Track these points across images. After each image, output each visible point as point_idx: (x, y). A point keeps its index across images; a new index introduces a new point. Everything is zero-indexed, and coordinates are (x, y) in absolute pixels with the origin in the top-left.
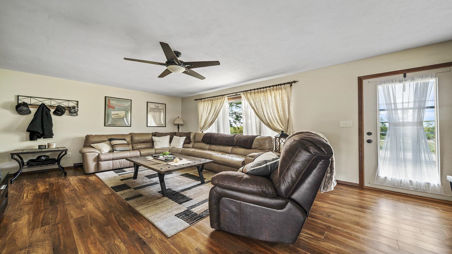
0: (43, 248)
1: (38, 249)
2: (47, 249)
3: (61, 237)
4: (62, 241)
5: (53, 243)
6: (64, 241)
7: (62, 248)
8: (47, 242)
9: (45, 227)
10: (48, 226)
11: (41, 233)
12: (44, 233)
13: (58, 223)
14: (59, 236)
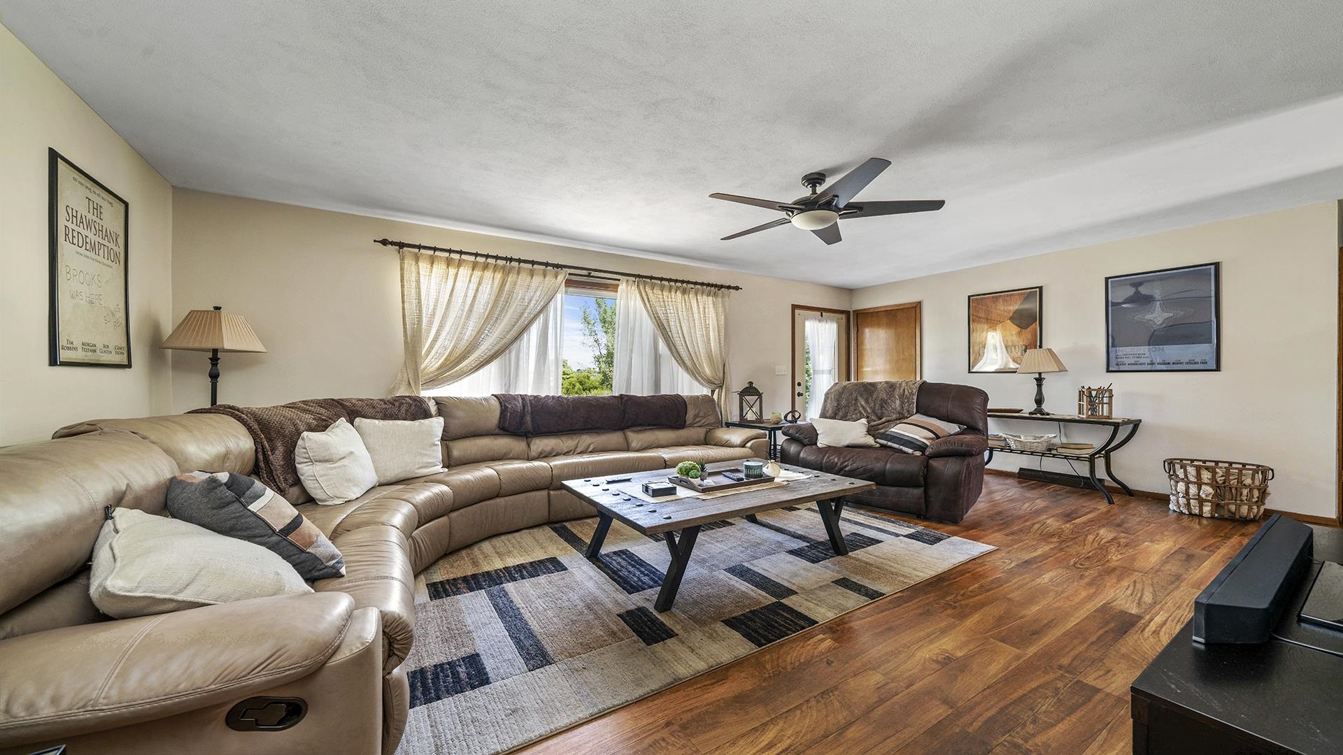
0: (1139, 646)
1: (1146, 651)
2: (1134, 639)
3: (1093, 638)
4: (1101, 632)
5: (1116, 640)
6: (1099, 630)
7: (1112, 625)
8: (1123, 650)
9: (1093, 683)
10: (1085, 681)
11: (1115, 675)
12: (1110, 671)
13: (1060, 667)
14: (1093, 643)
